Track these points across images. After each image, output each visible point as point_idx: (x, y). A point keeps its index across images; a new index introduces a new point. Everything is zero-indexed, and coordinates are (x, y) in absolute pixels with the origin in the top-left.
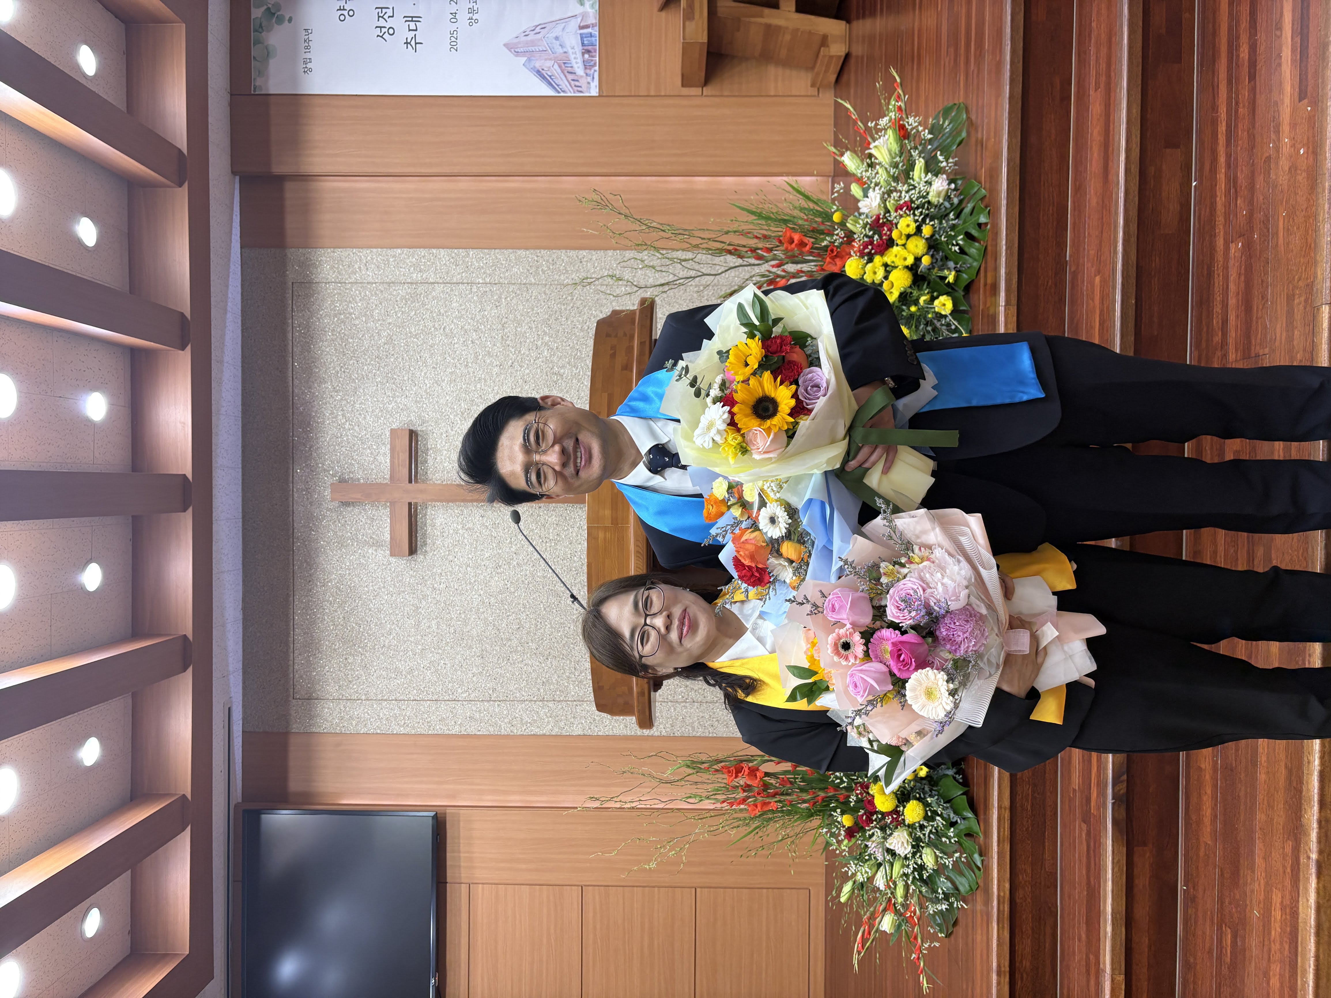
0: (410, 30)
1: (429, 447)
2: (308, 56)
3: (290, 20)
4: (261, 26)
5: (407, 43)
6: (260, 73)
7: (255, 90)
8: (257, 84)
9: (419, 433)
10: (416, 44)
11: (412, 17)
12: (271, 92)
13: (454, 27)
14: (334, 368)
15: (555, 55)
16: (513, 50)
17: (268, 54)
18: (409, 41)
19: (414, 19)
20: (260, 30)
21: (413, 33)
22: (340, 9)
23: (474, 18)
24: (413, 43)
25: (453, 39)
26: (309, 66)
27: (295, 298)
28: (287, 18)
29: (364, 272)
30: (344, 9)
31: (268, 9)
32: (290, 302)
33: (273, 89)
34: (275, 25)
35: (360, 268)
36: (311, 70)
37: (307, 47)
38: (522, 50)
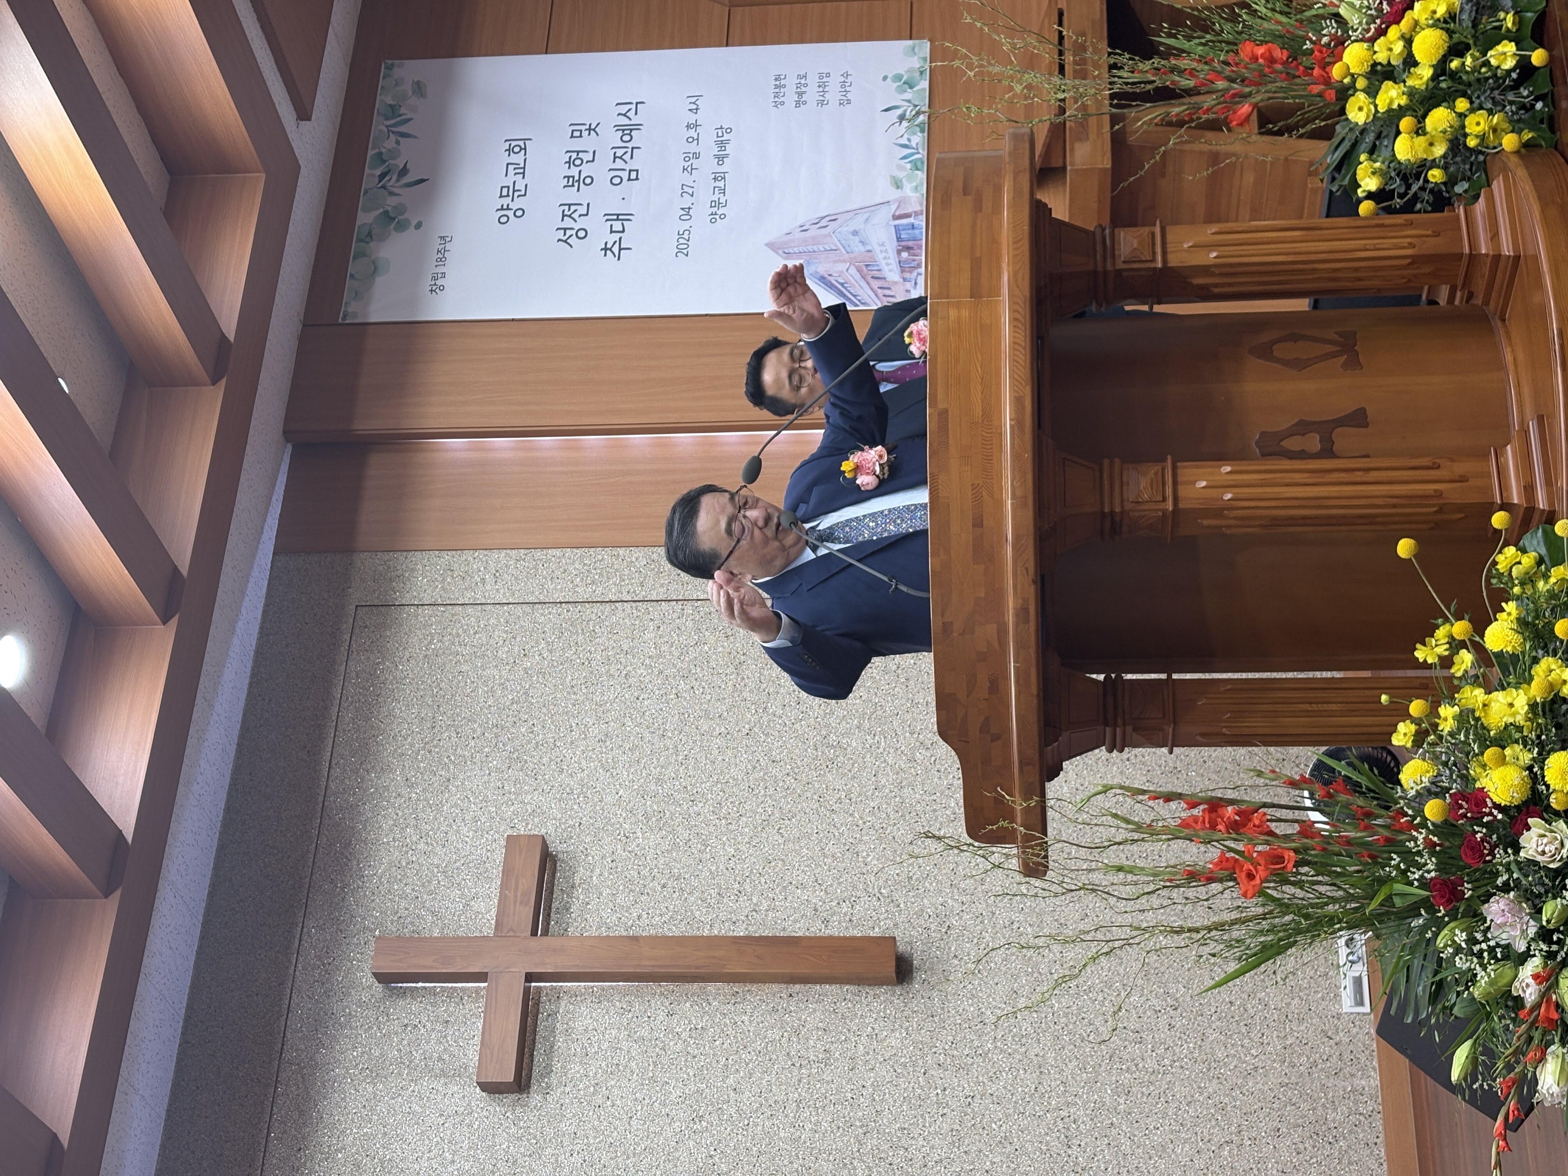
0: (612, 232)
1: (577, 882)
2: (440, 270)
3: (419, 226)
4: (370, 235)
5: (605, 249)
6: (357, 295)
7: (344, 318)
8: (350, 310)
9: (560, 856)
10: (620, 249)
11: (618, 215)
12: (373, 319)
13: (686, 225)
14: (412, 745)
15: (852, 256)
16: (780, 252)
17: (375, 269)
18: (609, 246)
19: (620, 217)
20: (368, 239)
21: (616, 236)
22: (502, 209)
23: (719, 212)
24: (616, 249)
25: (681, 241)
26: (439, 282)
27: (357, 631)
28: (414, 223)
29: (488, 587)
30: (508, 209)
31: (386, 212)
32: (347, 637)
33: (374, 317)
34: (393, 232)
35: (483, 580)
36: (442, 288)
37: (442, 260)
38: (796, 250)
